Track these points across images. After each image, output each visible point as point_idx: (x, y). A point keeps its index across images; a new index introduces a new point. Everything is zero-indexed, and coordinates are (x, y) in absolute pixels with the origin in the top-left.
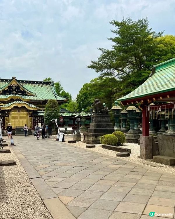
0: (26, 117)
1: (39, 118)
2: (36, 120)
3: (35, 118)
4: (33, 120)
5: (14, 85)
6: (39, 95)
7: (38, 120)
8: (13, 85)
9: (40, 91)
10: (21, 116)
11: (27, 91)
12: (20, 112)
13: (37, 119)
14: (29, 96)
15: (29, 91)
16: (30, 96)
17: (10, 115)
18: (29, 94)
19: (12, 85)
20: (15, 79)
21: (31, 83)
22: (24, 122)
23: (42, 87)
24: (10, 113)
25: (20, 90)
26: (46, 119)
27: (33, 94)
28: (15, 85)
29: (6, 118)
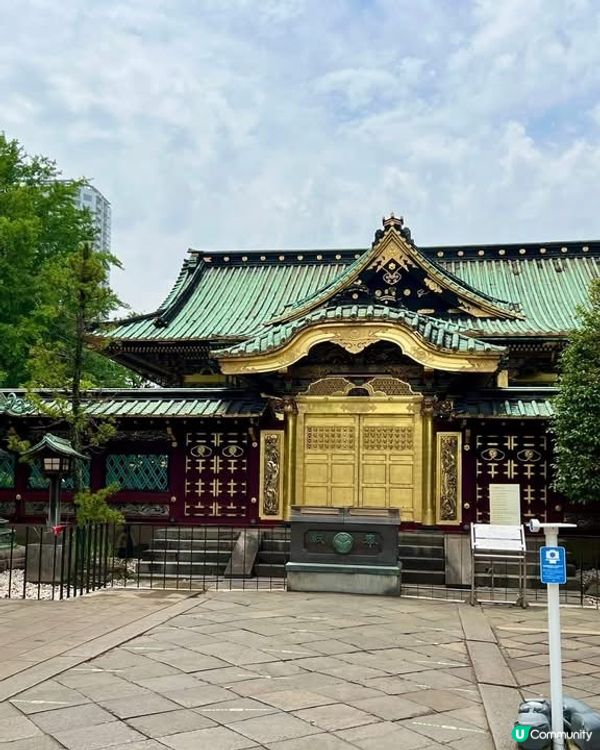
0: (411, 430)
1: (511, 444)
2: (493, 453)
3: (485, 441)
4: (469, 459)
5: (392, 261)
6: (537, 313)
7: (511, 455)
8: (387, 266)
9: (548, 294)
10: (376, 423)
11: (462, 291)
12: (366, 393)
13: (501, 447)
14: (474, 319)
15: (478, 293)
16: (483, 319)
17: (295, 413)
18: (478, 306)
19: (384, 263)
20: (398, 227)
21: (498, 258)
22: (397, 470)
23: (559, 271)
24: (294, 403)
25: (426, 288)
26: (569, 444)
27: (500, 307)
28: (398, 265)
29: (267, 441)
